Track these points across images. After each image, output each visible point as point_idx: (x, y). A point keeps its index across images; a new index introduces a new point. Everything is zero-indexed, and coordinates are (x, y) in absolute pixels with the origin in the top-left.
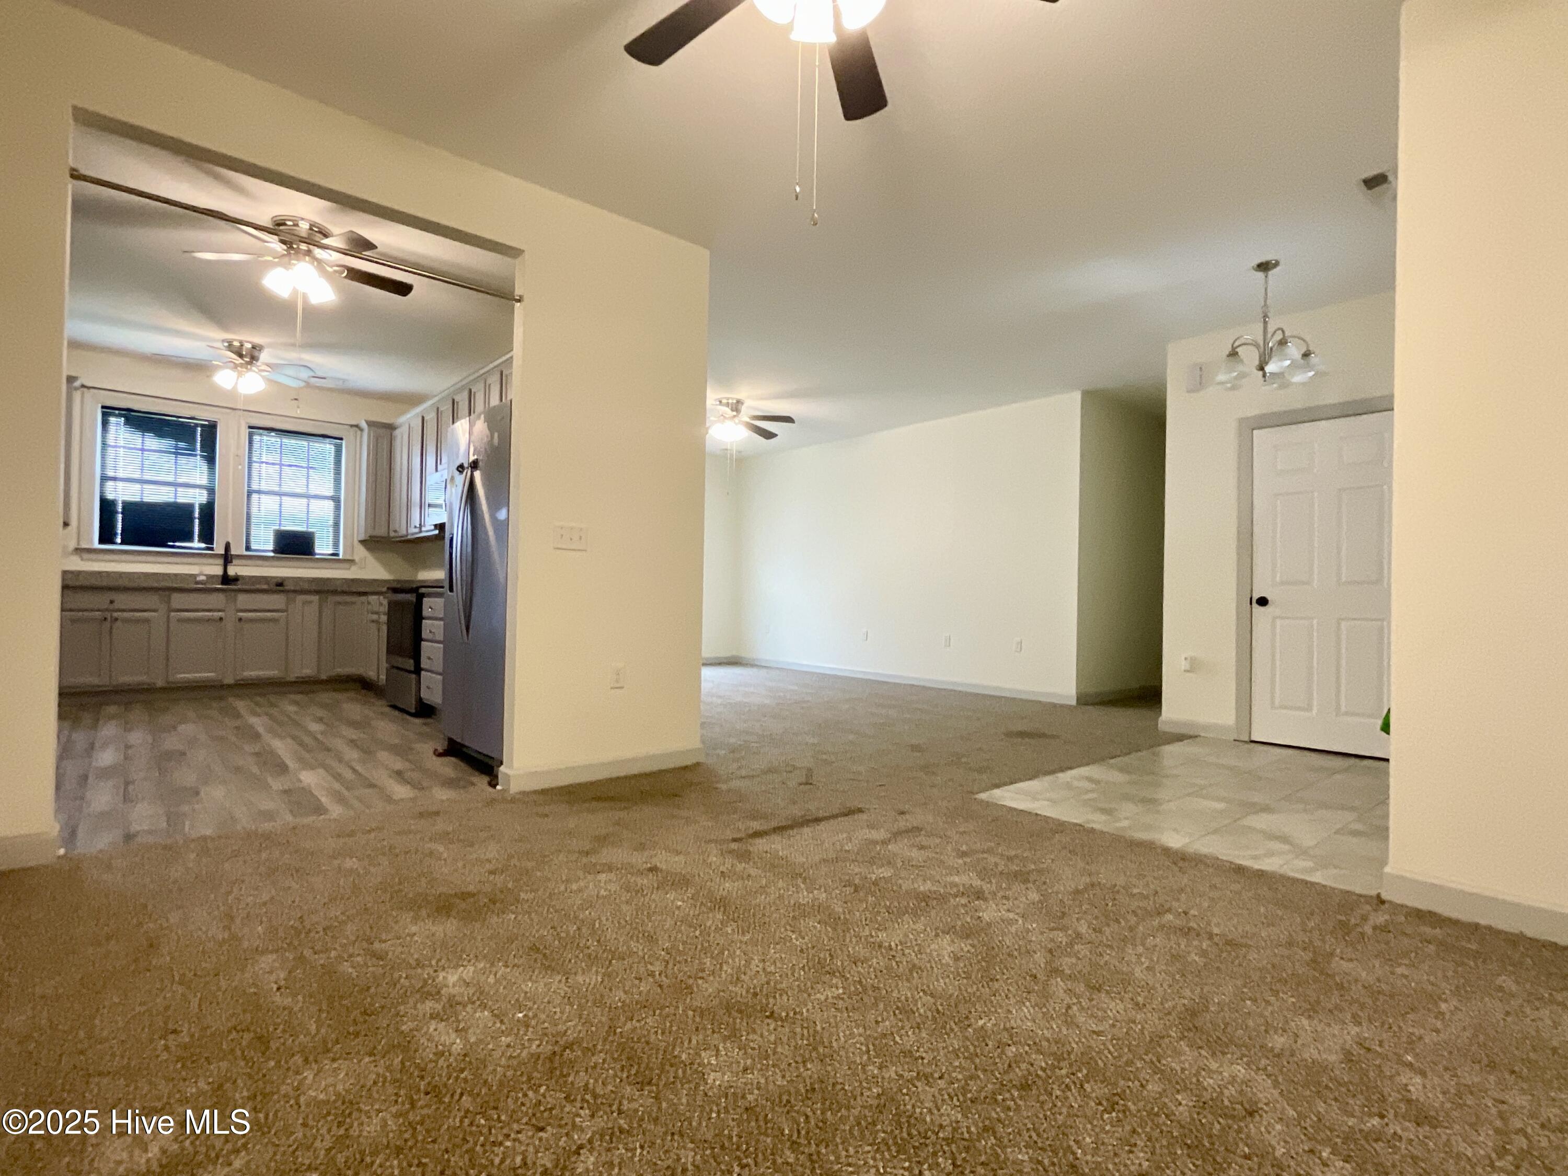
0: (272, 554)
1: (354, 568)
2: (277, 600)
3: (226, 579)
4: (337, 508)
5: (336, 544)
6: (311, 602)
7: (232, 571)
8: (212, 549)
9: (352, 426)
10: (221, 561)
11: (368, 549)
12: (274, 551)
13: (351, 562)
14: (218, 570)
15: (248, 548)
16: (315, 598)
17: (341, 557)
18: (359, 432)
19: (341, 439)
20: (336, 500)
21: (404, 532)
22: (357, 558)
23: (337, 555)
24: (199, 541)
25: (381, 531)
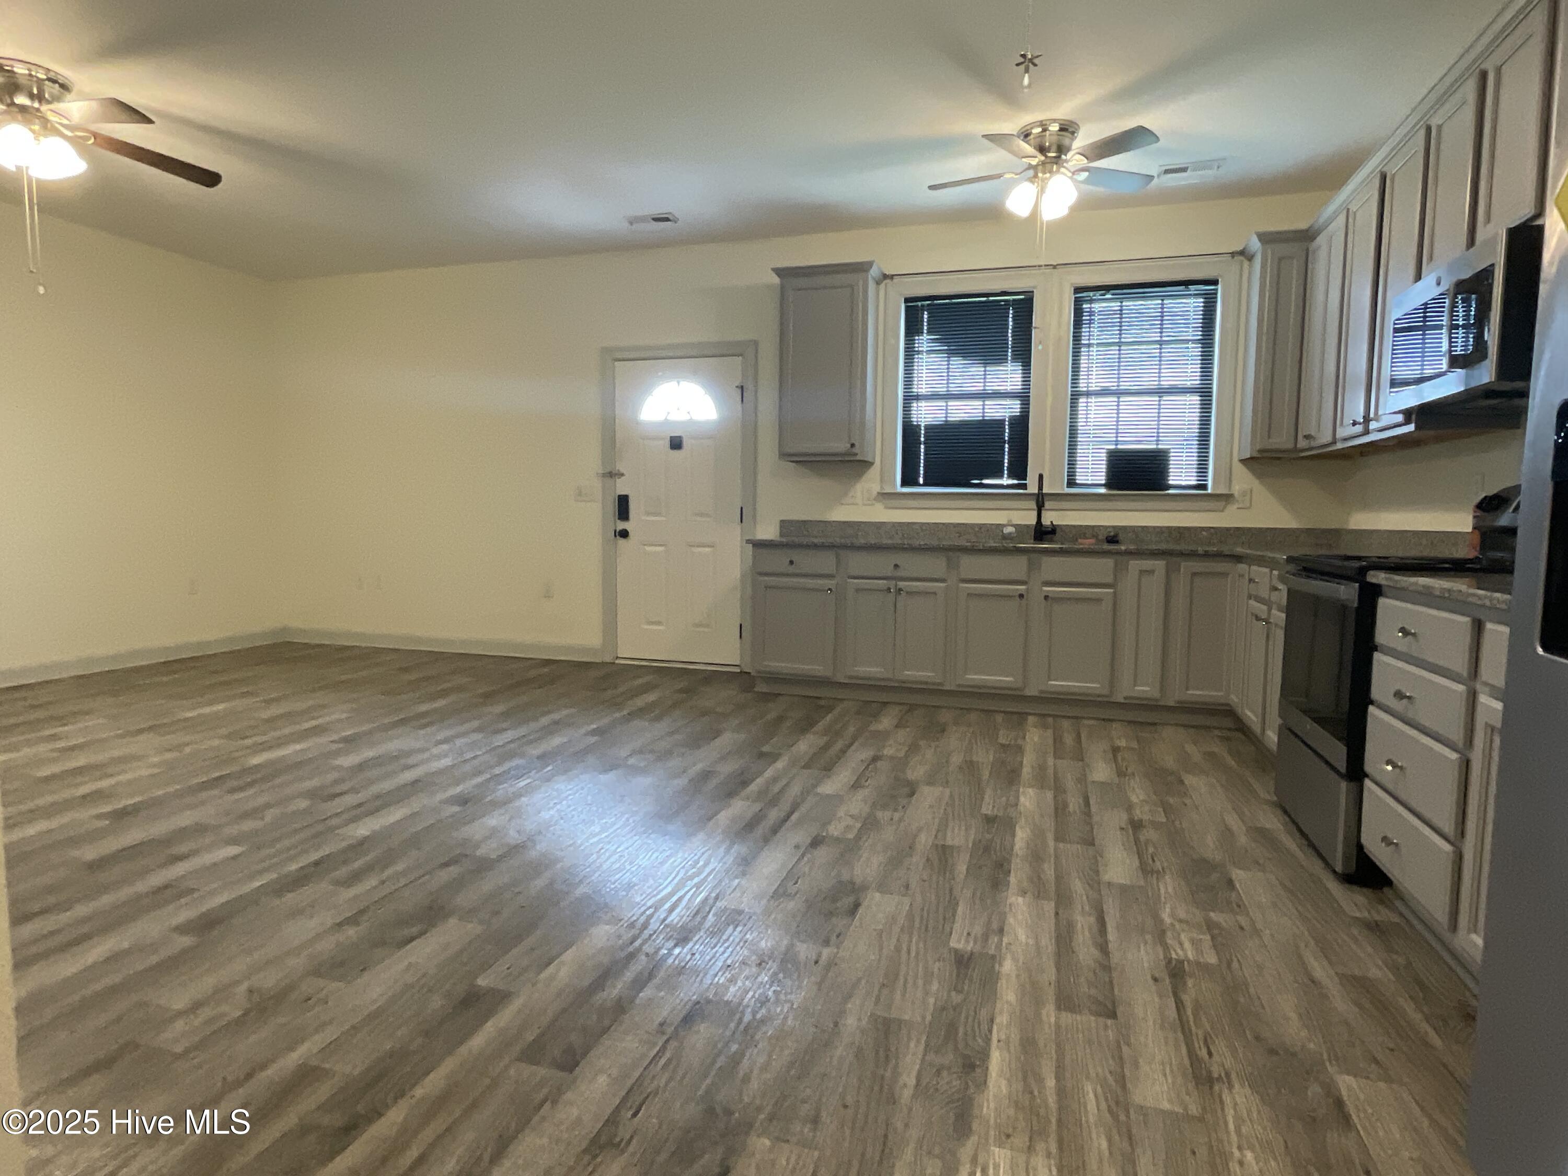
0: (1103, 490)
1: (1232, 508)
2: (1102, 568)
3: (1042, 532)
4: (1206, 406)
5: (1202, 469)
6: (1151, 572)
7: (1049, 518)
8: (1024, 486)
9: (1233, 254)
10: (1033, 504)
11: (1259, 476)
12: (1108, 485)
13: (1227, 498)
14: (1030, 519)
15: (1071, 483)
16: (1159, 565)
17: (1209, 491)
18: (1246, 264)
19: (1215, 282)
20: (1204, 392)
21: (1326, 438)
22: (1236, 489)
23: (1204, 487)
24: (1010, 476)
25: (1282, 441)
